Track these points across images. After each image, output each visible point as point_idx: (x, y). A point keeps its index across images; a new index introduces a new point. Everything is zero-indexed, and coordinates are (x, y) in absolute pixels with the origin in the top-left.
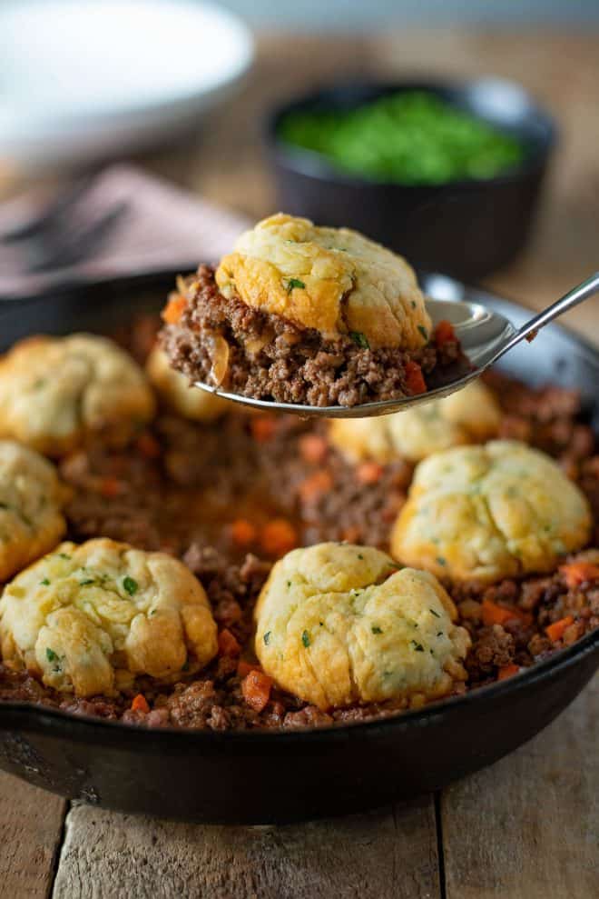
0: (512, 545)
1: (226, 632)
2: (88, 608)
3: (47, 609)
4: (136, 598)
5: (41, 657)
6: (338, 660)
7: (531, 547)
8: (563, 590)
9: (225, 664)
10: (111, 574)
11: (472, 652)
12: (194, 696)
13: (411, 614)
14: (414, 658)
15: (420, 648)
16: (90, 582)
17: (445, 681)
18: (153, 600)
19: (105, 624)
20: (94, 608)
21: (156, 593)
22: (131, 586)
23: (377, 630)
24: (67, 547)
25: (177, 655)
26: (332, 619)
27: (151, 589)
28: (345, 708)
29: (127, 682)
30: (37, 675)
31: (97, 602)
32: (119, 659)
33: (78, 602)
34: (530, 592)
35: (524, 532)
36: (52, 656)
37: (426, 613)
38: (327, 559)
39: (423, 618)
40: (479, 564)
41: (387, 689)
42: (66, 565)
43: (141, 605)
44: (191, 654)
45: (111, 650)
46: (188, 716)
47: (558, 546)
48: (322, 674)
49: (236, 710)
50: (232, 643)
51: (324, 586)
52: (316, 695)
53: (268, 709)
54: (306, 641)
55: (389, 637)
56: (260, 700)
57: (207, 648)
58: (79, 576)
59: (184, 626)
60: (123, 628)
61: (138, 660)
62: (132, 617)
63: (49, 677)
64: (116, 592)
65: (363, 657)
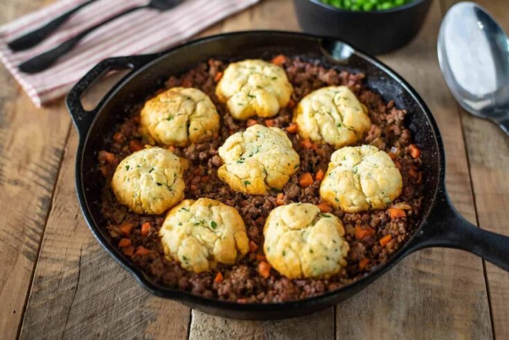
0: (368, 200)
1: (253, 243)
2: (198, 237)
3: (182, 238)
4: (216, 230)
5: (181, 259)
6: (297, 262)
7: (376, 201)
8: (388, 219)
9: (252, 256)
10: (206, 219)
11: (349, 253)
12: (239, 274)
13: (325, 243)
14: (326, 263)
15: (328, 259)
16: (198, 224)
17: (338, 268)
18: (223, 231)
19: (205, 244)
20: (200, 236)
21: (224, 228)
22: (214, 225)
23: (311, 251)
24: (187, 202)
25: (233, 255)
26: (294, 245)
27: (222, 226)
28: (299, 279)
29: (214, 266)
30: (179, 264)
31: (202, 234)
32: (211, 258)
33: (194, 234)
34: (375, 219)
35: (373, 194)
36: (185, 258)
37: (331, 243)
38: (292, 213)
39: (330, 245)
40: (353, 205)
41: (315, 274)
42: (188, 215)
43: (219, 234)
44: (239, 252)
45: (207, 255)
46: (238, 283)
47: (387, 200)
48: (290, 267)
49: (257, 279)
50: (255, 246)
51: (292, 226)
52: (287, 274)
53: (269, 278)
54: (284, 254)
55: (316, 254)
56: (266, 275)
57: (245, 250)
58: (193, 221)
59: (236, 242)
60: (211, 245)
61: (219, 258)
62: (216, 240)
63: (184, 265)
64: (209, 228)
65: (305, 262)
